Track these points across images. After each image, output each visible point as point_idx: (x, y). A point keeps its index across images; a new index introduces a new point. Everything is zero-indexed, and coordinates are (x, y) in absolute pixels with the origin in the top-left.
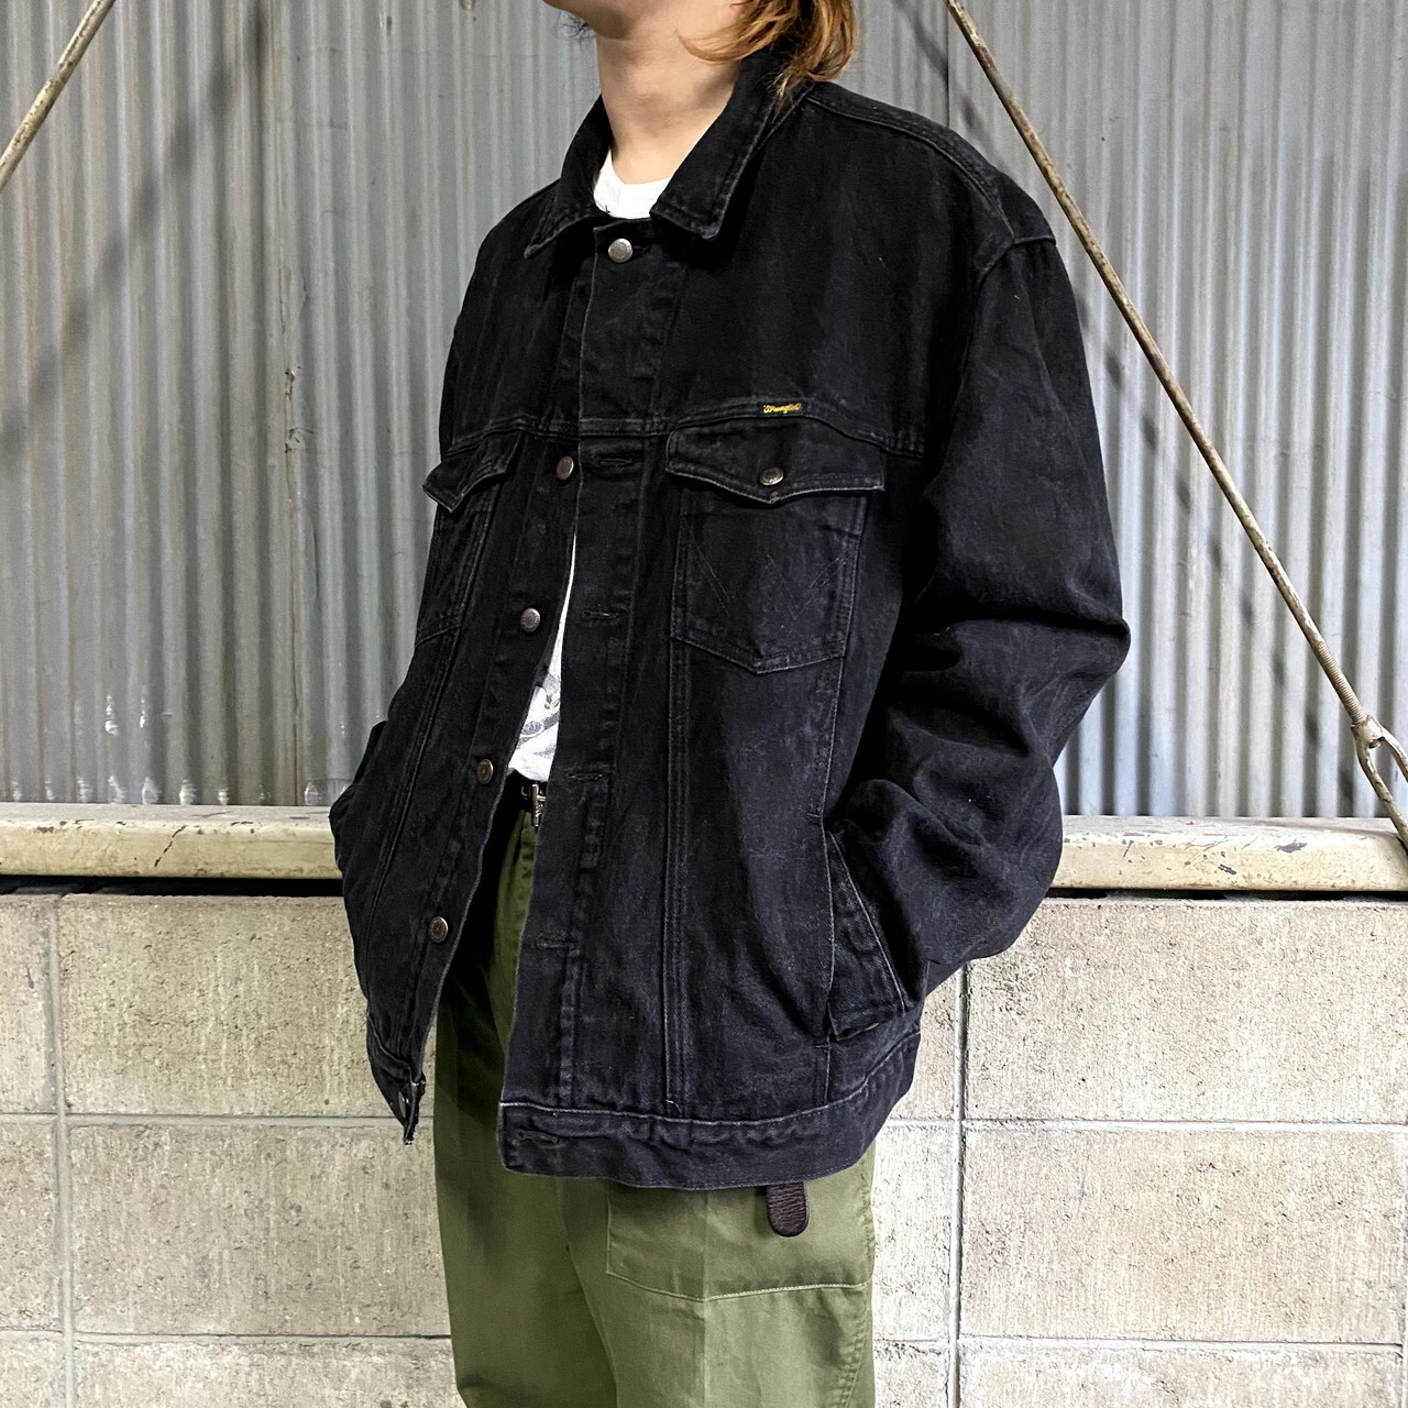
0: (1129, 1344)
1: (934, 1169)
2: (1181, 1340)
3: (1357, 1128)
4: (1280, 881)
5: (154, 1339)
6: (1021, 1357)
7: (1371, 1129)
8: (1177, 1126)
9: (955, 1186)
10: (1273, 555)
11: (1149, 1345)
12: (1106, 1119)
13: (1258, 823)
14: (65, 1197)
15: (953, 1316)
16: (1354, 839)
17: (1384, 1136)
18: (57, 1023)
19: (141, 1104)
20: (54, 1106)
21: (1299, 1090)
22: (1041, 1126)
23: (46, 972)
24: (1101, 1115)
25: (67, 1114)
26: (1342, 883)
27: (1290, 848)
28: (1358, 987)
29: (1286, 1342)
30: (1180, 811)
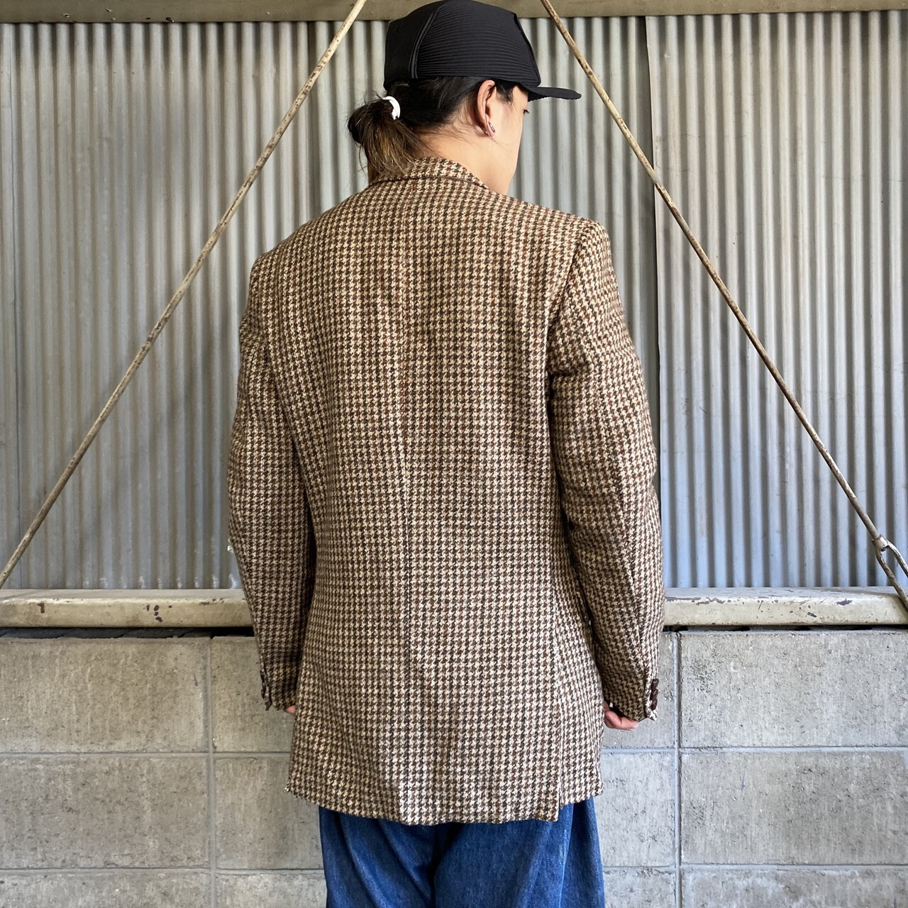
0: (770, 867)
1: (665, 775)
2: (798, 864)
3: (884, 749)
4: (839, 620)
5: (258, 872)
6: (714, 875)
7: (891, 749)
8: (791, 750)
9: (677, 784)
10: (828, 454)
11: (780, 867)
12: (754, 746)
13: (827, 590)
14: (213, 796)
15: (677, 853)
16: (876, 598)
17: (898, 753)
18: (210, 704)
19: (252, 747)
20: (208, 748)
21: (853, 730)
22: (720, 750)
23: (204, 678)
24: (751, 744)
25: (215, 752)
26: (872, 620)
27: (843, 603)
28: (881, 674)
29: (852, 864)
30: (786, 584)
